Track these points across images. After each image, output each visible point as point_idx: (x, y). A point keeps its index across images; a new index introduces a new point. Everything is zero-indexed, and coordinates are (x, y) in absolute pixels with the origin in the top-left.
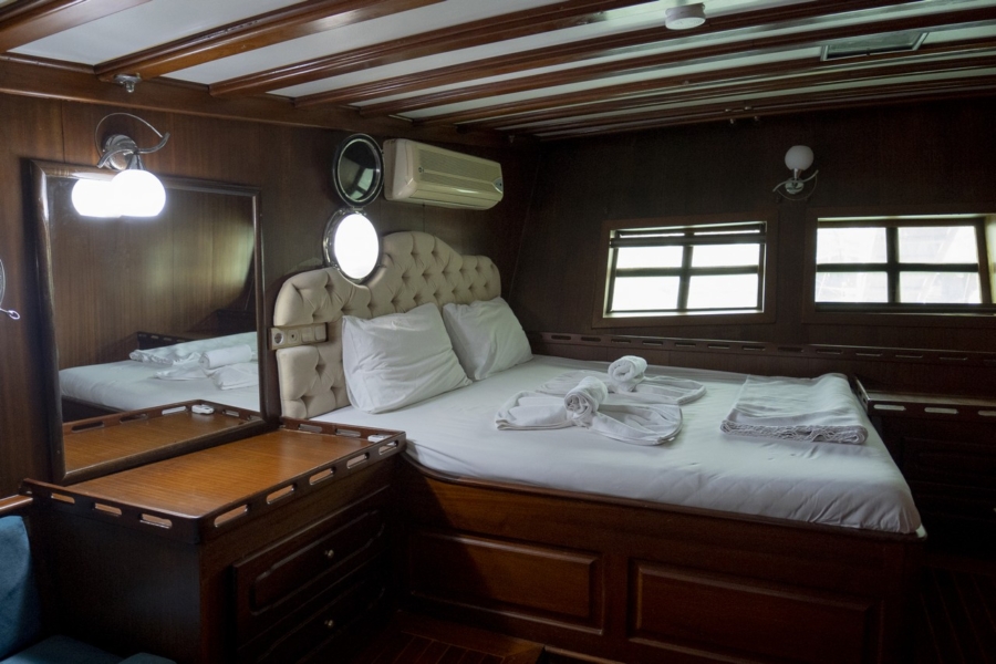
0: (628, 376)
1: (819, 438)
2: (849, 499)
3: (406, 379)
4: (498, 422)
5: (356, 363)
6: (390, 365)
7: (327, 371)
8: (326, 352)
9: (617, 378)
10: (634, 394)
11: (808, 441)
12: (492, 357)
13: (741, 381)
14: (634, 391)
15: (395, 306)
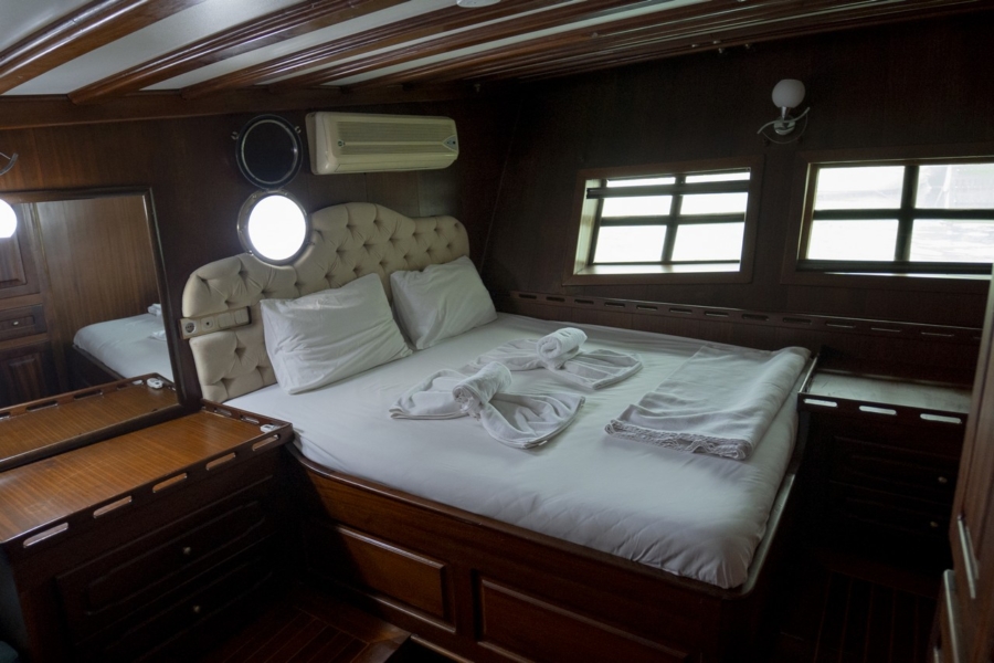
0: (555, 353)
1: (700, 450)
2: (670, 544)
3: (328, 359)
4: (391, 411)
5: (275, 345)
6: (309, 346)
7: (247, 355)
8: (243, 337)
9: (545, 355)
10: (561, 373)
11: (688, 452)
12: (438, 324)
14: (562, 368)
15: (330, 281)
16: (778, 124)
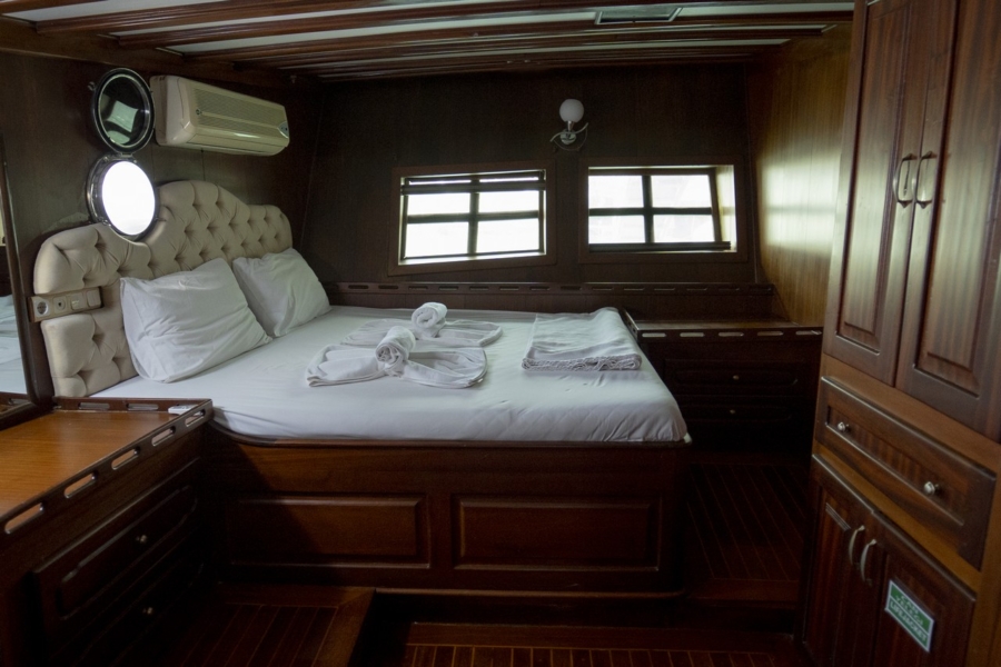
0: (431, 322)
1: (605, 368)
2: (634, 418)
3: (202, 342)
4: (309, 379)
5: (142, 330)
6: (182, 329)
7: (106, 341)
8: (102, 319)
9: (421, 325)
10: (437, 339)
11: (595, 371)
12: (291, 311)
13: (531, 320)
14: (437, 336)
15: (180, 263)
16: (563, 135)
